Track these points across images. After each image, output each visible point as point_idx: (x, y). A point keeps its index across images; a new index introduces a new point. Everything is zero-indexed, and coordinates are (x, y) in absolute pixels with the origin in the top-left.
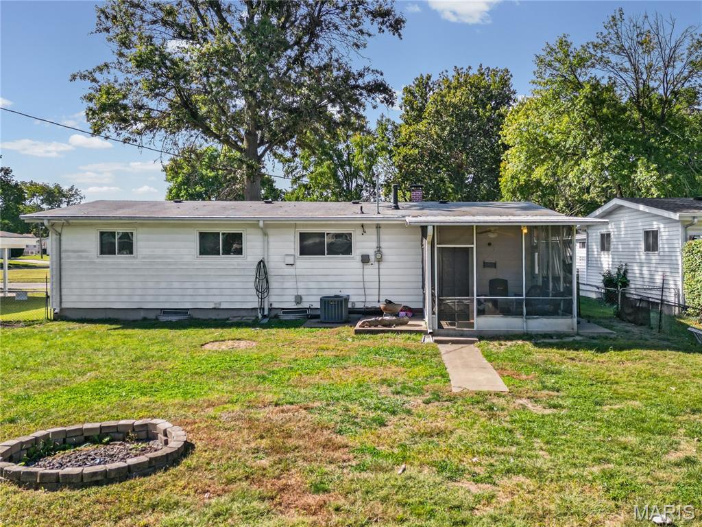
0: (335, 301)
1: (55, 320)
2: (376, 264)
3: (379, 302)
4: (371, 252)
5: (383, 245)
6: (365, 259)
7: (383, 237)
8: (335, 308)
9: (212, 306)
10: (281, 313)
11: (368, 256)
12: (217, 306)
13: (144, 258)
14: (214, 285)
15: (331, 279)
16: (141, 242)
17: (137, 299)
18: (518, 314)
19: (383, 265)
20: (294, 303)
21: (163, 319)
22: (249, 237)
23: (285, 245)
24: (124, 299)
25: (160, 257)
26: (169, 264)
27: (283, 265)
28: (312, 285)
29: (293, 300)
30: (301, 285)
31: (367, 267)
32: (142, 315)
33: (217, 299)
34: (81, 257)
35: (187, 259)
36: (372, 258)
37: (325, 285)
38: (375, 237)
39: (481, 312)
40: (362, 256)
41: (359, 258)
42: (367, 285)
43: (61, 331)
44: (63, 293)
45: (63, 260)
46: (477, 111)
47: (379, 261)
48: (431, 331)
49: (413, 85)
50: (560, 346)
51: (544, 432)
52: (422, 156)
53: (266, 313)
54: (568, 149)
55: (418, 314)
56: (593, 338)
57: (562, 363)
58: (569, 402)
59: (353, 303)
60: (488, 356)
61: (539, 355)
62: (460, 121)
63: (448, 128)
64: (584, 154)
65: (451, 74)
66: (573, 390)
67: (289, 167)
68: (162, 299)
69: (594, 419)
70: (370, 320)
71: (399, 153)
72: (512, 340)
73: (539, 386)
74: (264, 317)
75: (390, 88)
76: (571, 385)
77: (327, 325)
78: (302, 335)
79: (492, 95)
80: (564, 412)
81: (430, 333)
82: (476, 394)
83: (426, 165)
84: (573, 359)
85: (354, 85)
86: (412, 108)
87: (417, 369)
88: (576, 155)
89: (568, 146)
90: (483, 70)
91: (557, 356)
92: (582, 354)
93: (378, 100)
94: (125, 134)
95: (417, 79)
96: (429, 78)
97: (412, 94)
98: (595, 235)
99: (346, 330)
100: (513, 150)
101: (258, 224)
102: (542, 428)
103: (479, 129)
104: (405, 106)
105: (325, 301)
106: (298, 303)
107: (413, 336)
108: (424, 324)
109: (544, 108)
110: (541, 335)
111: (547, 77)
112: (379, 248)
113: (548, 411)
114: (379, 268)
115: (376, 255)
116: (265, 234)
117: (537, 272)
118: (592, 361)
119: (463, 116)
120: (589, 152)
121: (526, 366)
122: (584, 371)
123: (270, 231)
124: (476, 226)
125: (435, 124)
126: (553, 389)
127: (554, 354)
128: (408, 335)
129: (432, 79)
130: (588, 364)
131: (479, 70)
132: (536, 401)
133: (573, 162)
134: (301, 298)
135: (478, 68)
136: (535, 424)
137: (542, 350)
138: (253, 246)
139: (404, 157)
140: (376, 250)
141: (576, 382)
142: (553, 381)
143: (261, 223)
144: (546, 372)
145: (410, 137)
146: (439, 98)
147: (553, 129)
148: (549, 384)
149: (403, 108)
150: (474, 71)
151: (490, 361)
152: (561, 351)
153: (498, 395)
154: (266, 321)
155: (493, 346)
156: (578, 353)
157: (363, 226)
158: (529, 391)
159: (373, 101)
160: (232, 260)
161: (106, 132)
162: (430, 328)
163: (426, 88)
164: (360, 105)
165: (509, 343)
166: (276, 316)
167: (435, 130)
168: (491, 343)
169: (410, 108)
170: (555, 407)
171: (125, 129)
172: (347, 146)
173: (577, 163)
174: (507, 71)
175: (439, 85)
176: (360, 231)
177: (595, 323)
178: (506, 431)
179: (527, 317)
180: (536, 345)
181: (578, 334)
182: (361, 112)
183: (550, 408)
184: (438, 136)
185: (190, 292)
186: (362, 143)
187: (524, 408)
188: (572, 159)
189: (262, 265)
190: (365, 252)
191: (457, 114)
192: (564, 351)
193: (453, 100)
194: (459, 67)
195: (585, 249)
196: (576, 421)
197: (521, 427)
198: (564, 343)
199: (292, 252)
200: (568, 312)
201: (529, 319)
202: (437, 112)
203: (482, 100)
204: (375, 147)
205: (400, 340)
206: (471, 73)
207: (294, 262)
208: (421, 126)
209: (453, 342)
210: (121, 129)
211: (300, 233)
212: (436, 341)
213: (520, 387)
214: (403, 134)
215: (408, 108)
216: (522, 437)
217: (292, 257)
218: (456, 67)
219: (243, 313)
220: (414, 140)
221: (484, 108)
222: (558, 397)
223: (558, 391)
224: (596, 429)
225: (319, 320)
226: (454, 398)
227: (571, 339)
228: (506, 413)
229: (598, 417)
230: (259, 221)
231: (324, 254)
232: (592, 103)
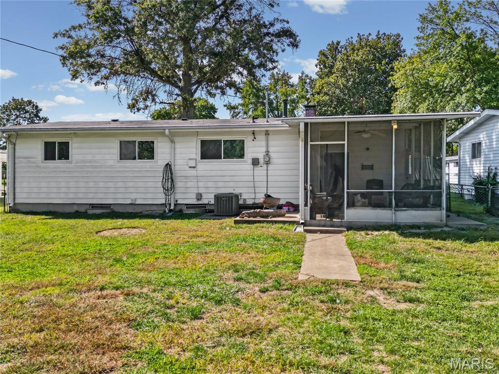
0: (226, 197)
1: (10, 212)
2: (265, 166)
4: (261, 156)
5: (271, 149)
6: (255, 162)
7: (270, 143)
8: (226, 203)
9: (129, 202)
10: (184, 208)
11: (258, 159)
12: (133, 202)
13: (77, 163)
14: (131, 184)
15: (226, 179)
16: (75, 150)
17: (71, 196)
18: (387, 206)
19: (270, 167)
20: (196, 200)
21: (90, 212)
22: (159, 144)
23: (189, 150)
24: (62, 195)
25: (90, 161)
26: (96, 167)
27: (187, 168)
28: (210, 184)
29: (195, 197)
30: (201, 184)
31: (257, 168)
32: (75, 208)
33: (134, 196)
34: (30, 162)
35: (111, 163)
36: (261, 161)
37: (221, 184)
38: (264, 143)
39: (351, 204)
40: (253, 159)
41: (250, 161)
42: (257, 184)
44: (16, 191)
45: (16, 165)
46: (375, 67)
47: (267, 164)
48: (303, 221)
49: (326, 50)
50: (426, 236)
51: (390, 336)
52: (332, 102)
53: (172, 208)
54: (446, 88)
55: (295, 208)
56: (463, 229)
57: (426, 252)
58: (430, 295)
59: (245, 200)
60: (350, 245)
61: (403, 243)
62: (361, 74)
63: (352, 79)
64: (459, 91)
65: (355, 40)
66: (436, 281)
68: (91, 196)
69: (459, 319)
70: (249, 212)
71: (314, 100)
72: (379, 230)
73: (396, 275)
74: (170, 211)
76: (433, 275)
77: (217, 217)
79: (387, 54)
80: (421, 308)
81: (302, 223)
82: (322, 282)
83: (334, 108)
84: (439, 248)
85: (267, 33)
86: (325, 67)
88: (452, 92)
89: (445, 85)
90: (380, 35)
91: (423, 245)
92: (449, 244)
94: (95, 79)
95: (329, 44)
96: (338, 43)
97: (325, 56)
98: (466, 146)
99: (230, 221)
100: (402, 91)
101: (165, 132)
102: (388, 329)
103: (376, 79)
104: (319, 65)
105: (218, 198)
106: (198, 200)
107: (286, 226)
108: (298, 217)
109: (426, 56)
110: (409, 226)
111: (429, 31)
112: (267, 152)
113: (403, 306)
114: (267, 170)
115: (264, 158)
116: (172, 142)
117: (410, 173)
118: (460, 251)
119: (363, 70)
120: (463, 89)
121: (388, 254)
122: (450, 260)
123: (176, 139)
124: (348, 122)
125: (341, 77)
126: (412, 279)
127: (419, 243)
128: (281, 225)
129: (340, 45)
130: (455, 253)
131: (377, 35)
132: (389, 293)
133: (449, 98)
134: (201, 196)
135: (376, 33)
136: (381, 324)
137: (407, 239)
138: (163, 151)
139: (317, 102)
140: (265, 154)
141: (441, 272)
142: (414, 270)
143: (167, 131)
144: (408, 261)
145: (323, 87)
146: (346, 57)
147: (434, 73)
148: (408, 274)
149: (318, 66)
150: (373, 37)
151: (351, 249)
152: (427, 240)
153: (347, 284)
154: (171, 214)
155: (360, 236)
156: (446, 242)
157: (253, 133)
158: (384, 281)
159: (282, 46)
160: (145, 164)
161: (81, 77)
162: (302, 219)
163: (336, 51)
164: (274, 52)
165: (376, 233)
166: (181, 211)
167: (341, 81)
168: (359, 233)
169: (323, 66)
170: (411, 301)
171: (95, 75)
173: (453, 99)
174: (399, 35)
175: (346, 48)
176: (251, 137)
177: (465, 217)
178: (341, 331)
179: (396, 209)
180: (401, 234)
181: (447, 226)
182: (275, 58)
183: (406, 301)
184: (344, 86)
185: (112, 190)
187: (374, 300)
188: (449, 96)
189: (168, 166)
190: (256, 156)
191: (359, 69)
192: (431, 241)
193: (356, 58)
194: (361, 34)
195: (457, 168)
196: (436, 320)
197: (361, 327)
198: (431, 233)
199: (194, 156)
200: (437, 205)
201: (398, 211)
202: (343, 67)
203: (378, 58)
204: (297, 96)
205: (273, 229)
206: (370, 38)
207: (196, 165)
208: (332, 79)
209: (322, 232)
210: (92, 74)
211: (202, 141)
212: (305, 231)
213: (374, 276)
214: (317, 85)
215: (322, 66)
216: (360, 341)
217: (194, 161)
218: (359, 34)
219: (155, 208)
220: (326, 90)
221: (380, 63)
222: (416, 288)
223: (418, 282)
224: (462, 334)
225: (213, 214)
226: (296, 287)
227: (439, 230)
228: (348, 307)
229: (465, 317)
230: (165, 129)
231: (221, 159)
232: (467, 49)
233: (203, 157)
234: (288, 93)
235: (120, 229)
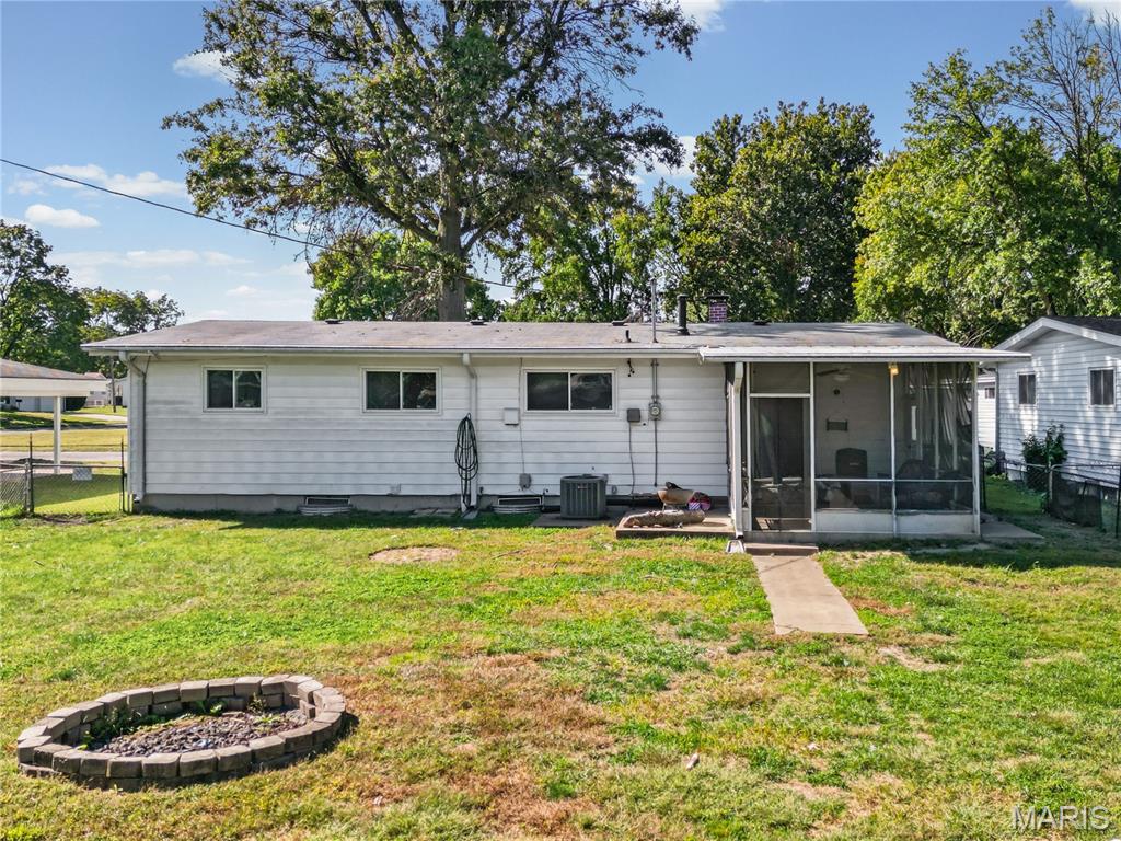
0: (584, 485)
1: (135, 512)
2: (652, 424)
3: (656, 485)
4: (643, 405)
5: (662, 392)
6: (633, 416)
7: (662, 380)
8: (584, 494)
9: (385, 491)
10: (496, 503)
11: (639, 410)
12: (395, 492)
13: (277, 413)
14: (390, 457)
15: (579, 447)
16: (273, 387)
17: (266, 479)
18: (884, 506)
19: (662, 426)
20: (519, 488)
21: (309, 511)
22: (446, 380)
23: (507, 391)
24: (247, 479)
25: (303, 412)
26: (319, 423)
27: (501, 425)
28: (548, 458)
29: (518, 482)
30: (529, 458)
31: (637, 428)
32: (275, 505)
33: (396, 480)
34: (177, 412)
35: (348, 414)
36: (645, 414)
37: (568, 458)
38: (649, 381)
39: (822, 504)
40: (629, 411)
41: (623, 414)
42: (636, 458)
43: (145, 530)
44: (149, 469)
45: (148, 417)
46: (817, 175)
47: (655, 420)
48: (741, 534)
49: (712, 133)
50: (952, 560)
51: (925, 702)
52: (727, 247)
53: (473, 503)
54: (966, 236)
55: (719, 505)
56: (1008, 547)
57: (956, 588)
58: (967, 652)
59: (614, 487)
60: (834, 575)
61: (919, 574)
62: (789, 190)
63: (769, 202)
64: (992, 244)
65: (774, 115)
66: (974, 632)
67: (511, 265)
68: (308, 479)
69: (1008, 681)
70: (641, 515)
71: (690, 243)
72: (873, 549)
73: (917, 625)
74: (470, 508)
75: (674, 137)
76: (970, 624)
77: (572, 523)
78: (531, 538)
79: (840, 148)
80: (958, 668)
81: (740, 537)
82: (814, 638)
83: (733, 262)
84: (973, 581)
85: (616, 134)
86: (711, 170)
87: (717, 597)
88: (979, 246)
89: (965, 231)
90: (826, 108)
91: (948, 576)
92: (988, 573)
93: (654, 156)
94: (248, 213)
95: (719, 122)
96: (738, 120)
97: (711, 147)
98: (1010, 378)
99: (603, 532)
100: (876, 237)
101: (461, 359)
102: (922, 694)
103: (820, 202)
104: (699, 166)
105: (568, 485)
106: (524, 487)
107: (711, 542)
108: (730, 523)
109: (925, 169)
110: (922, 541)
111: (930, 119)
112: (656, 397)
113: (934, 667)
114: (656, 431)
115: (650, 409)
116: (473, 375)
117: (914, 437)
118: (1005, 584)
119: (794, 182)
120: (999, 240)
121: (897, 593)
122: (991, 601)
123: (480, 370)
124: (815, 363)
125: (747, 195)
126: (940, 630)
127: (942, 573)
128: (703, 541)
129: (742, 123)
130: (998, 590)
131: (818, 108)
132: (912, 651)
133: (973, 257)
134: (530, 480)
135: (818, 104)
136: (911, 689)
137: (922, 566)
138: (452, 393)
139: (697, 248)
140: (652, 401)
141: (979, 619)
142: (941, 617)
143: (466, 358)
144: (930, 602)
145: (707, 217)
146: (755, 153)
147: (941, 203)
148: (933, 623)
149: (696, 168)
150: (811, 111)
151: (838, 584)
152: (954, 568)
153: (851, 640)
154: (472, 515)
155: (843, 559)
156: (982, 571)
157: (629, 362)
158: (902, 634)
159: (647, 159)
160: (420, 416)
161: (219, 209)
162: (739, 529)
163: (732, 136)
164: (626, 166)
165: (869, 555)
166: (490, 509)
167: (748, 204)
168: (839, 554)
169: (708, 170)
170: (943, 660)
171: (248, 206)
172: (606, 231)
173: (980, 260)
174: (865, 109)
175: (755, 132)
176: (625, 370)
177: (1009, 521)
178: (863, 699)
179: (899, 511)
180: (913, 557)
181: (982, 540)
182: (628, 177)
183: (936, 661)
184: (753, 214)
185: (351, 468)
186: (629, 226)
187: (893, 661)
188: (973, 252)
189: (466, 425)
190: (634, 404)
191: (784, 180)
192: (959, 568)
193: (777, 157)
194: (786, 103)
195: (994, 400)
196: (979, 683)
197: (887, 693)
198: (959, 554)
199: (515, 404)
200: (965, 504)
201: (902, 514)
202: (751, 175)
203: (824, 157)
204: (651, 233)
205: (690, 549)
206: (806, 112)
207: (519, 420)
208: (726, 199)
209: (777, 553)
210: (242, 205)
211: (528, 374)
212: (750, 551)
213: (886, 626)
214: (696, 211)
215: (704, 169)
216: (890, 709)
217: (516, 413)
218: (781, 103)
219: (437, 503)
220: (714, 222)
221: (828, 168)
222: (948, 643)
223: (949, 635)
224: (1012, 698)
225: (559, 515)
226: (779, 645)
227: (970, 548)
228: (863, 669)
229: (1015, 678)
230: (462, 354)
231: (567, 408)
232: (1005, 161)
233: (532, 404)
234: (633, 226)
235: (404, 548)
